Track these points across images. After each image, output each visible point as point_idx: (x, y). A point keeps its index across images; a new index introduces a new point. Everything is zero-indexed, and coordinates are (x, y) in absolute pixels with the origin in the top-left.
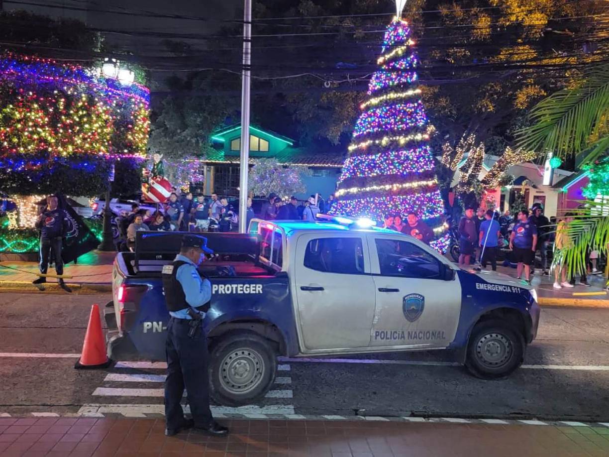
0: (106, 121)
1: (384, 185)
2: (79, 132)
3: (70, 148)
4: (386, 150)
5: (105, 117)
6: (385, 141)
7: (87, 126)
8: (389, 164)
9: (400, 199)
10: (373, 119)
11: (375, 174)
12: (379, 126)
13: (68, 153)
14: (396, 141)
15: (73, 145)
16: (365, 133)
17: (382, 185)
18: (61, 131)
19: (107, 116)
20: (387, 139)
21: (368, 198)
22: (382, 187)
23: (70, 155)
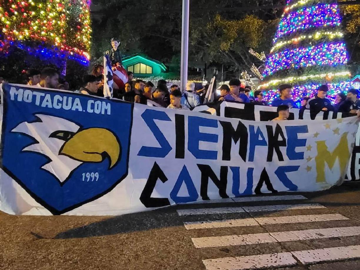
0: (60, 13)
1: (319, 74)
2: (35, 18)
3: (27, 33)
4: (318, 44)
5: (59, 9)
6: (318, 35)
7: (42, 12)
8: (322, 56)
9: (333, 86)
10: (303, 17)
11: (310, 65)
12: (310, 22)
13: (25, 37)
14: (327, 35)
15: (29, 29)
16: (294, 30)
17: (317, 74)
18: (16, 13)
19: (60, 8)
20: (320, 34)
21: (306, 86)
22: (317, 76)
23: (26, 39)
